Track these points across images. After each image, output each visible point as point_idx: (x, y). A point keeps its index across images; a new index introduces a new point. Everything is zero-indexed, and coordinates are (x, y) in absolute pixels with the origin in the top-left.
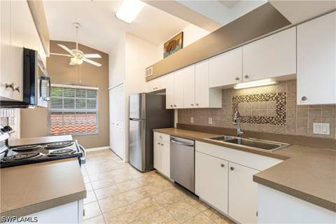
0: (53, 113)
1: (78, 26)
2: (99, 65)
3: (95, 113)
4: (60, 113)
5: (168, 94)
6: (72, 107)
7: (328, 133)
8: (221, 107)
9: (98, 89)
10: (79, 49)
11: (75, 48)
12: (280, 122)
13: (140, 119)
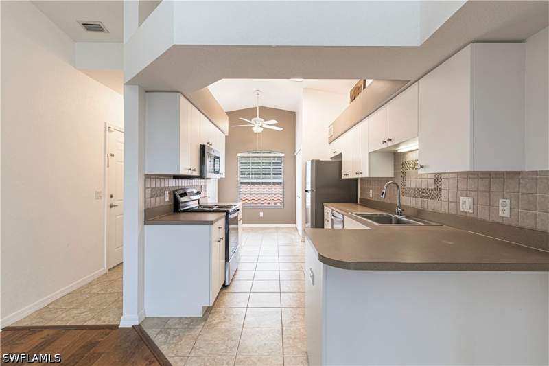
0: (242, 183)
1: (258, 92)
2: (281, 129)
3: (279, 184)
4: (247, 183)
5: (343, 159)
6: (259, 177)
7: (471, 211)
8: (393, 176)
9: (283, 155)
10: (260, 117)
11: (256, 117)
12: (438, 196)
13: (312, 191)
